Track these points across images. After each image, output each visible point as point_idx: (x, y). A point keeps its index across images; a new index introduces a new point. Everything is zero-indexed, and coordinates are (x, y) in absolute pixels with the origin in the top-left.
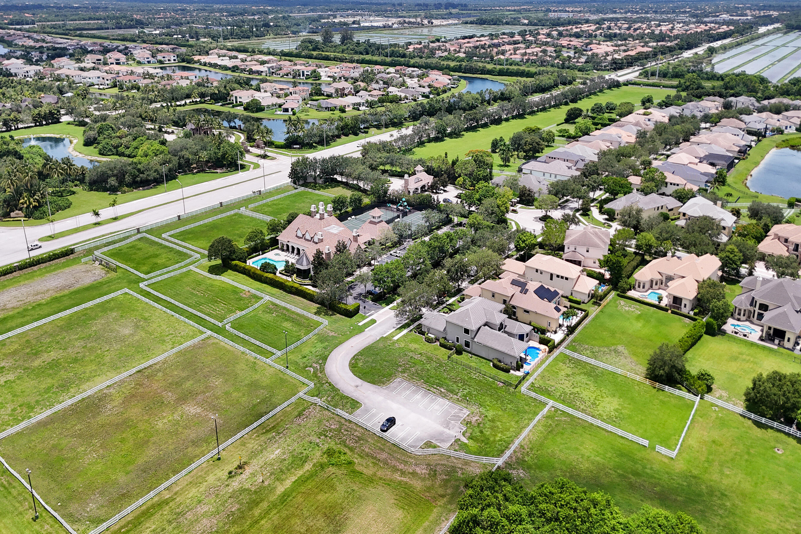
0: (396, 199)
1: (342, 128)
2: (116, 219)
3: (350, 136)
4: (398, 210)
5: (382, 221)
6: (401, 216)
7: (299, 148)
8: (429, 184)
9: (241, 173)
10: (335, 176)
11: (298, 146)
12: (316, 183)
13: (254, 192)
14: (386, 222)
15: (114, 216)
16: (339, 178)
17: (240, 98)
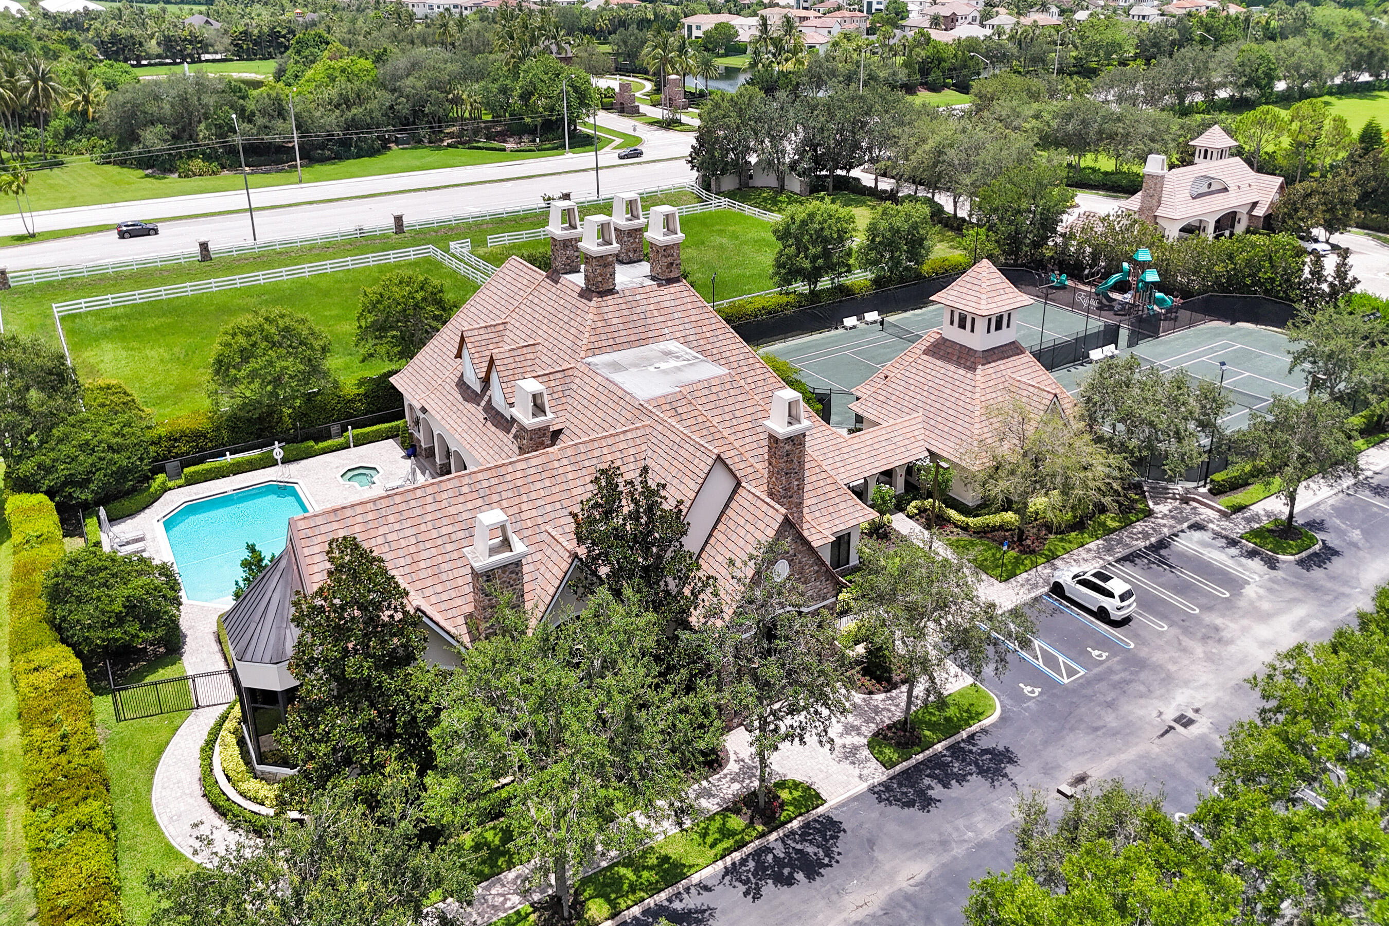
0: (1095, 257)
1: (924, 70)
3: (947, 91)
4: (1106, 305)
5: (1012, 349)
6: (1124, 334)
8: (1260, 212)
9: (570, 155)
10: (855, 173)
12: (782, 189)
14: (1039, 355)
16: (868, 180)
17: (698, 28)
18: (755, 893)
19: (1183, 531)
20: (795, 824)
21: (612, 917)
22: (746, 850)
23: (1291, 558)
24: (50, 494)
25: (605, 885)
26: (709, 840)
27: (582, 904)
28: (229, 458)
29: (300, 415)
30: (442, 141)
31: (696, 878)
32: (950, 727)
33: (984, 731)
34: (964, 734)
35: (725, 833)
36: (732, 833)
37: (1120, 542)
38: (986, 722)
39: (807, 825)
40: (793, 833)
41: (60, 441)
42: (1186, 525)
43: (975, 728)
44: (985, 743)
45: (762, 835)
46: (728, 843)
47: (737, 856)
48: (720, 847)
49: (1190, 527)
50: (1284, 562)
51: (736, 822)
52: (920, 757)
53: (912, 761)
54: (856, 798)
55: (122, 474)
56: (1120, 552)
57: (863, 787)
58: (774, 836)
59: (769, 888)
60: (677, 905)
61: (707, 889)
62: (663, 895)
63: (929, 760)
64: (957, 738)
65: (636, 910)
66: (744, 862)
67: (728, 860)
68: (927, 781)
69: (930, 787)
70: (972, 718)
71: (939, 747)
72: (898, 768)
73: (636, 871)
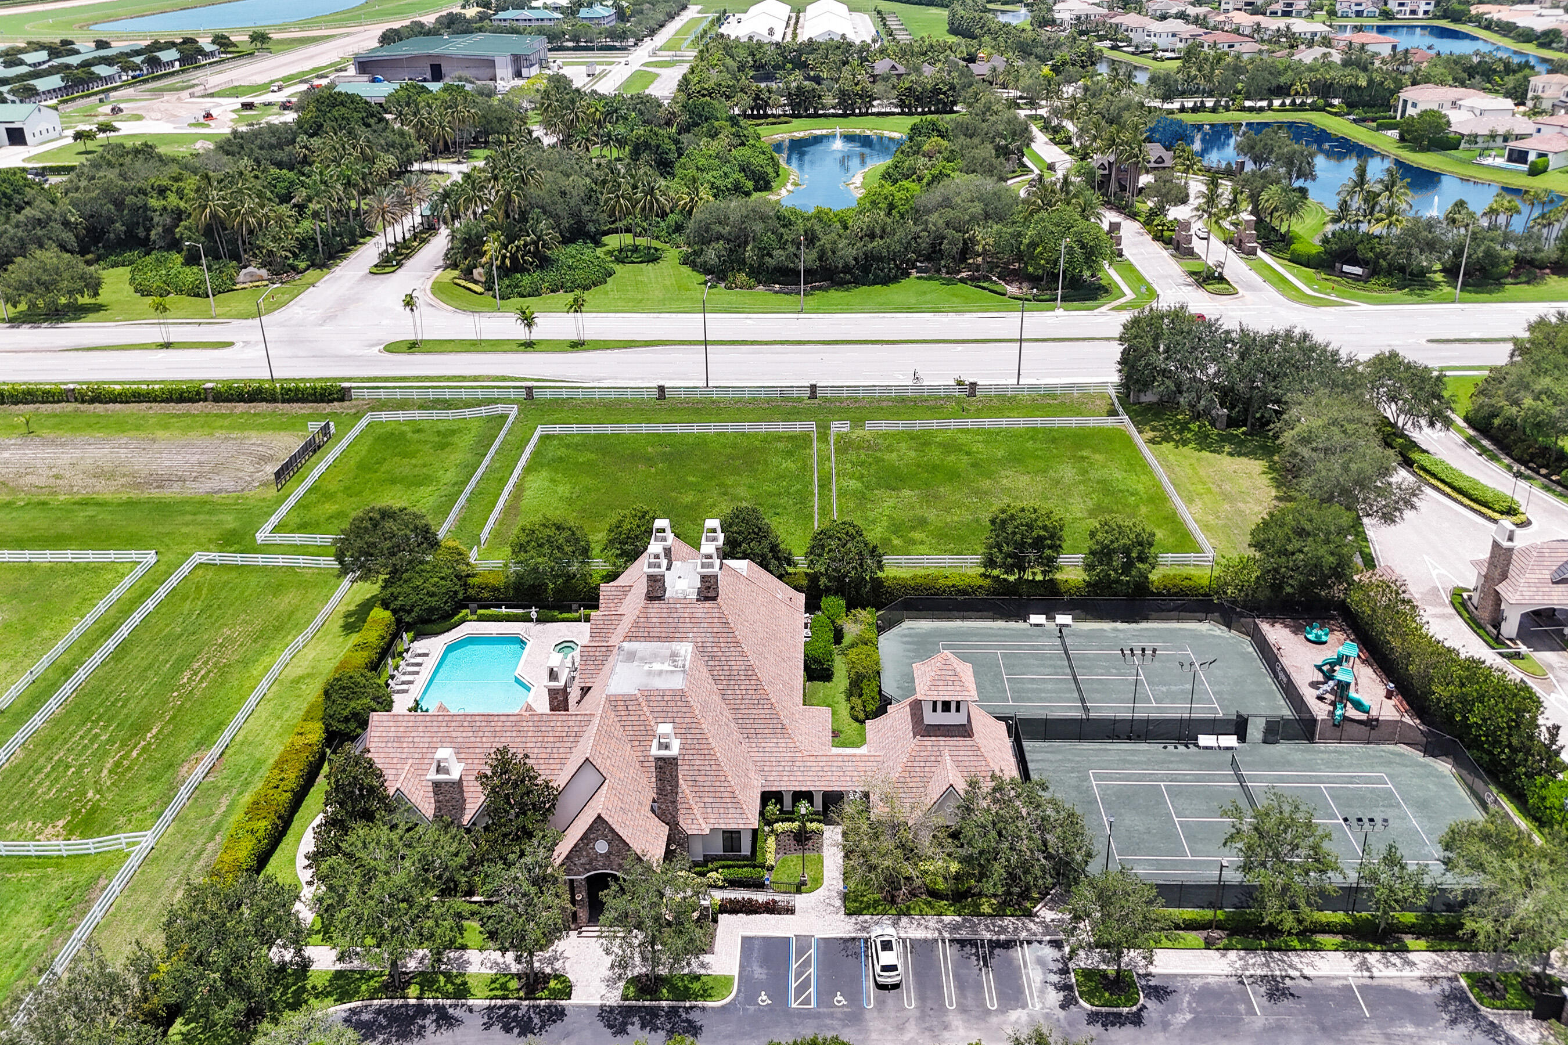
2: (577, 345)
6: (1256, 729)
7: (1357, 278)
9: (1060, 312)
11: (1357, 270)
13: (960, 383)
15: (574, 337)
17: (1414, 105)
18: (487, 1026)
19: (1040, 942)
20: (543, 1002)
21: (418, 998)
22: (507, 1002)
23: (1088, 1006)
24: (394, 612)
25: (427, 981)
26: (493, 986)
27: (410, 984)
28: (504, 610)
29: (557, 591)
30: (960, 272)
31: (470, 1002)
32: (685, 994)
33: (703, 1009)
34: (688, 1004)
35: (504, 987)
36: (507, 989)
37: (974, 926)
38: (709, 1004)
39: (548, 1007)
40: (538, 1006)
41: (406, 581)
42: (1048, 938)
43: (700, 1004)
44: (693, 1016)
45: (520, 998)
46: (499, 993)
47: (499, 1002)
48: (495, 993)
49: (1050, 942)
50: (1081, 1007)
51: (514, 984)
52: (647, 1003)
53: (640, 1003)
54: (589, 1007)
55: (431, 610)
56: (963, 934)
57: (598, 1002)
58: (526, 1002)
59: (497, 1028)
60: (451, 1011)
61: (471, 1011)
62: (449, 1002)
63: (651, 1008)
64: (682, 1004)
65: (431, 1002)
66: (501, 1007)
67: (493, 1002)
68: (636, 1019)
69: (633, 1024)
70: (702, 996)
71: (664, 1003)
72: (627, 1003)
73: (446, 982)
